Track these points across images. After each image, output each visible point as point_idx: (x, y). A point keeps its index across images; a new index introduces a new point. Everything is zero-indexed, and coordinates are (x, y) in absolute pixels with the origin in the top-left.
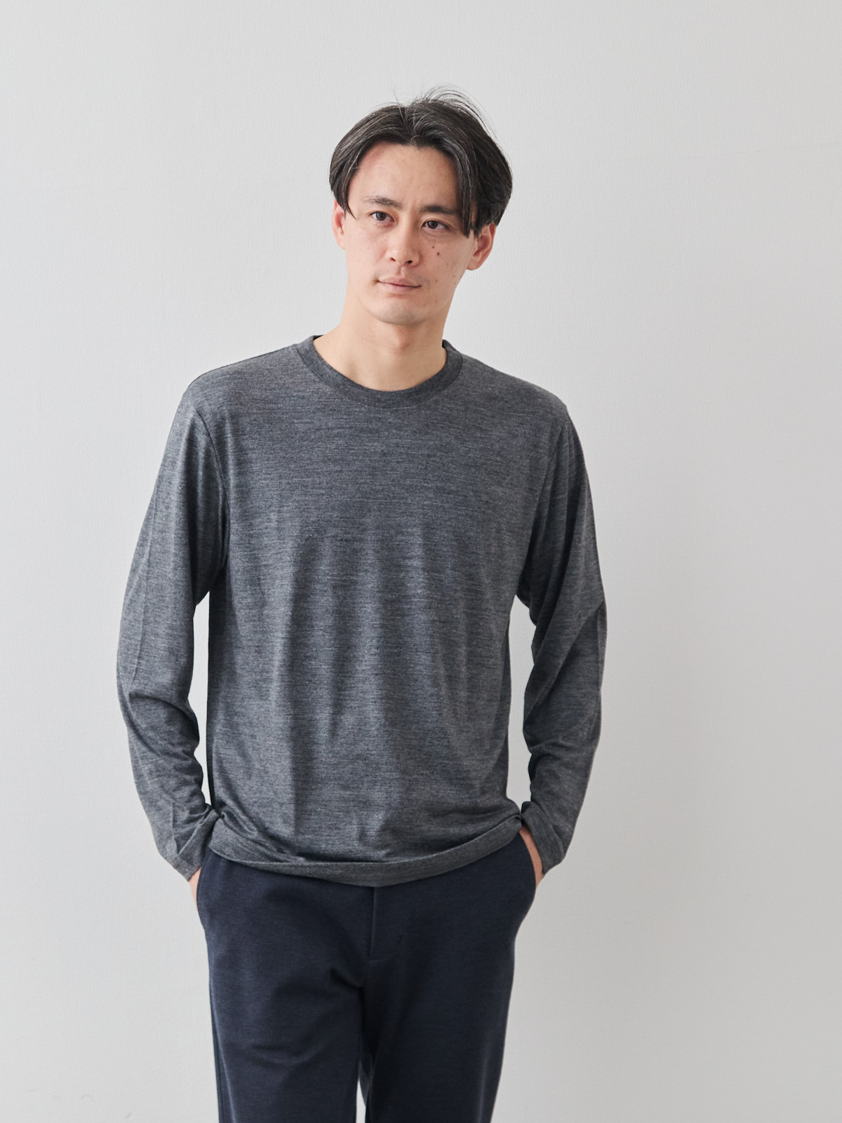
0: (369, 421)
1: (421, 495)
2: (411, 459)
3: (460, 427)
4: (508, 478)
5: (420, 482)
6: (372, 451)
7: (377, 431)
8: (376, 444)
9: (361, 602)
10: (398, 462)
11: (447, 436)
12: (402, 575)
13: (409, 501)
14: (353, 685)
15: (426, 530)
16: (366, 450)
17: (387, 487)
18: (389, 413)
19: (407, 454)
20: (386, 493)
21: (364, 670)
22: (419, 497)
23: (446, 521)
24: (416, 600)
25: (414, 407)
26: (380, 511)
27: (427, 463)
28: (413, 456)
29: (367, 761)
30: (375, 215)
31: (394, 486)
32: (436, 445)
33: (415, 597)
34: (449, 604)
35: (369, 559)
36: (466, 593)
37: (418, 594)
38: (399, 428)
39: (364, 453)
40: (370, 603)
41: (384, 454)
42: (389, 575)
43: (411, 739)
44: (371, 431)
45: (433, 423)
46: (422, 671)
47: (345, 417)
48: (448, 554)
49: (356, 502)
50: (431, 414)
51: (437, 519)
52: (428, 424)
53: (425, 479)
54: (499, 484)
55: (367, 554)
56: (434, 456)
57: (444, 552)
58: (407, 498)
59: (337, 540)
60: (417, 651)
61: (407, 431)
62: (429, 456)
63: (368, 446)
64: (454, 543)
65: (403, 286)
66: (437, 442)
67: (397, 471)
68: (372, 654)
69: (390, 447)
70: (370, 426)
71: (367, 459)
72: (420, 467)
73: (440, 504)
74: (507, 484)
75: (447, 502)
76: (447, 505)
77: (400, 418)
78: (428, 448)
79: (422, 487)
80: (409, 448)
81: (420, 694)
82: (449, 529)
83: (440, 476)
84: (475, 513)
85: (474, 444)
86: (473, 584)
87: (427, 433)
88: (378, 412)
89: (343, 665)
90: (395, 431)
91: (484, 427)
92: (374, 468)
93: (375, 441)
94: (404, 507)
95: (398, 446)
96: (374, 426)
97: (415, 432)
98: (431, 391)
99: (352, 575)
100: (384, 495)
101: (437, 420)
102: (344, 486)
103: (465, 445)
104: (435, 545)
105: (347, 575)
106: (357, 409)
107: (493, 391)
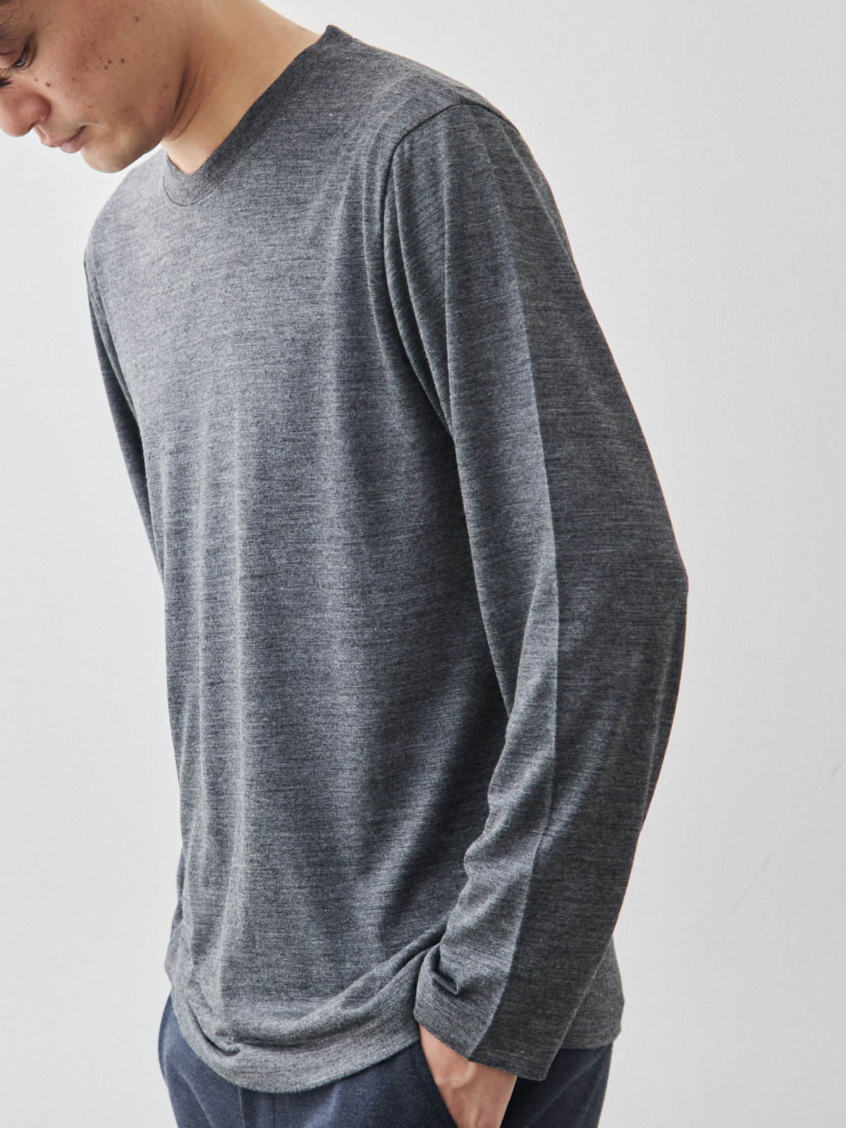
11: (250, 232)
25: (216, 192)
47: (168, 234)
52: (230, 217)
74: (323, 295)
84: (278, 366)
86: (302, 497)
87: (230, 234)
91: (301, 196)
96: (187, 240)
97: (218, 237)
103: (270, 242)
106: (174, 217)
107: (335, 118)
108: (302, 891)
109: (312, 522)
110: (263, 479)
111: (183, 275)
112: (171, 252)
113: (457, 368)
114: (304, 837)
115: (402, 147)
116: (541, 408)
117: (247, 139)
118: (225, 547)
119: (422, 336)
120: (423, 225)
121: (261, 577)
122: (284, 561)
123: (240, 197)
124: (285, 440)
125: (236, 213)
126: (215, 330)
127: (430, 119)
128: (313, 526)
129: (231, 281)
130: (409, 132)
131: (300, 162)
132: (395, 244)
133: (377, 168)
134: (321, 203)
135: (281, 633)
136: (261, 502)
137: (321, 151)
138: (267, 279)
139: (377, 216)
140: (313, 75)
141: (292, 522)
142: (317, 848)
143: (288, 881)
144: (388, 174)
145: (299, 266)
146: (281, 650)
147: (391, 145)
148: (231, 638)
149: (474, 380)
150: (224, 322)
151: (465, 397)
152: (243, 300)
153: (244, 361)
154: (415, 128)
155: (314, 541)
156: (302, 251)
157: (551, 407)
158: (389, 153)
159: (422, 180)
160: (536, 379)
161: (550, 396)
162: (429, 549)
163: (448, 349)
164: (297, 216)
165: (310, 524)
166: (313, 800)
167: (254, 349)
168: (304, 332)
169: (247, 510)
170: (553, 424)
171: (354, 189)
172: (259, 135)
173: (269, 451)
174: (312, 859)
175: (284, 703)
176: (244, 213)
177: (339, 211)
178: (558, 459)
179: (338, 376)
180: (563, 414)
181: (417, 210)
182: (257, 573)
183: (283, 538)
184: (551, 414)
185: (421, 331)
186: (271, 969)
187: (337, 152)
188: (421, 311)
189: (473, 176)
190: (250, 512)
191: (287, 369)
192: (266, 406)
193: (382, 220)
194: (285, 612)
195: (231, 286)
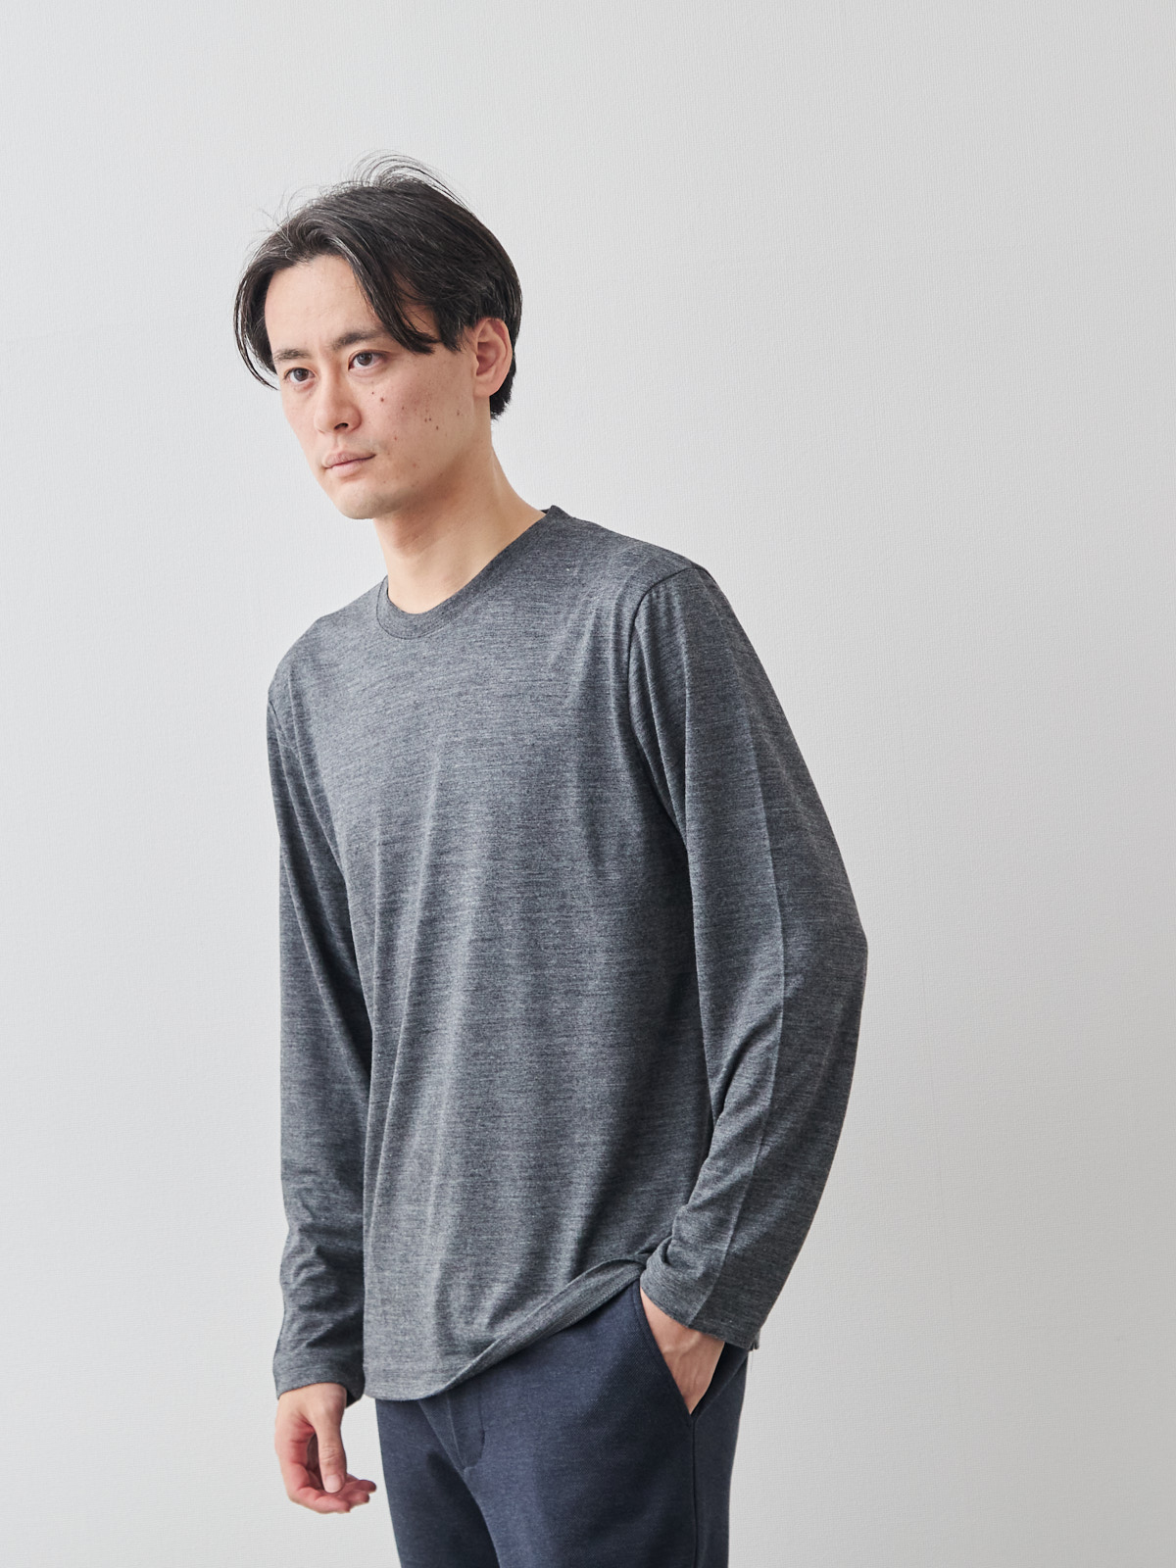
0: (405, 661)
3: (504, 639)
4: (567, 701)
7: (412, 674)
8: (409, 693)
11: (486, 658)
12: (440, 879)
16: (400, 706)
18: (423, 644)
23: (478, 788)
25: (448, 626)
27: (458, 706)
30: (292, 375)
34: (493, 912)
36: (522, 889)
38: (433, 662)
39: (399, 710)
44: (406, 677)
47: (385, 663)
52: (464, 647)
54: (553, 713)
56: (466, 694)
61: (440, 664)
62: (460, 694)
63: (402, 699)
64: (489, 818)
65: (347, 462)
68: (415, 1004)
70: (405, 669)
71: (401, 719)
73: (470, 764)
74: (566, 710)
75: (480, 759)
76: (478, 764)
77: (434, 648)
80: (439, 689)
82: (482, 798)
84: (517, 766)
85: (520, 662)
86: (530, 874)
87: (463, 660)
88: (414, 646)
91: (539, 631)
92: (408, 730)
93: (409, 689)
96: (411, 666)
97: (449, 663)
102: (380, 765)
103: (507, 666)
106: (395, 649)
107: (570, 572)
108: (516, 1200)
109: (537, 894)
110: (496, 860)
111: (404, 696)
112: (390, 677)
113: (693, 773)
114: (518, 1156)
115: (651, 595)
116: (768, 808)
117: (485, 585)
118: (443, 917)
119: (660, 745)
120: (665, 658)
121: (490, 940)
122: (510, 927)
123: (475, 630)
124: (519, 827)
125: (470, 644)
126: (442, 739)
127: (671, 576)
128: (540, 899)
129: (464, 698)
130: (656, 584)
131: (537, 604)
132: (641, 670)
133: (625, 610)
134: (564, 637)
135: (505, 987)
136: (493, 878)
137: (558, 596)
138: (504, 696)
139: (626, 647)
140: (547, 540)
141: (519, 895)
143: (505, 1192)
144: (636, 614)
145: (540, 686)
146: (505, 1001)
147: (640, 593)
148: (447, 993)
149: (705, 784)
150: (454, 732)
151: (697, 796)
152: (477, 713)
153: (479, 763)
154: (660, 582)
155: (539, 911)
156: (543, 674)
157: (775, 807)
158: (639, 598)
159: (663, 623)
160: (763, 785)
161: (774, 798)
162: (644, 920)
163: (686, 758)
164: (535, 646)
165: (536, 897)
166: (525, 1125)
167: (491, 753)
168: (544, 739)
169: (480, 885)
170: (777, 822)
171: (597, 627)
172: (496, 582)
173: (503, 836)
174: (523, 1174)
175: (506, 1045)
176: (480, 644)
177: (585, 642)
178: (780, 849)
179: (579, 776)
180: (786, 812)
181: (660, 645)
182: (487, 937)
183: (510, 908)
184: (775, 813)
185: (660, 741)
186: (479, 1268)
187: (575, 597)
188: (662, 725)
189: (707, 624)
190: (483, 886)
191: (526, 769)
192: (503, 799)
193: (629, 651)
194: (509, 969)
195: (464, 702)
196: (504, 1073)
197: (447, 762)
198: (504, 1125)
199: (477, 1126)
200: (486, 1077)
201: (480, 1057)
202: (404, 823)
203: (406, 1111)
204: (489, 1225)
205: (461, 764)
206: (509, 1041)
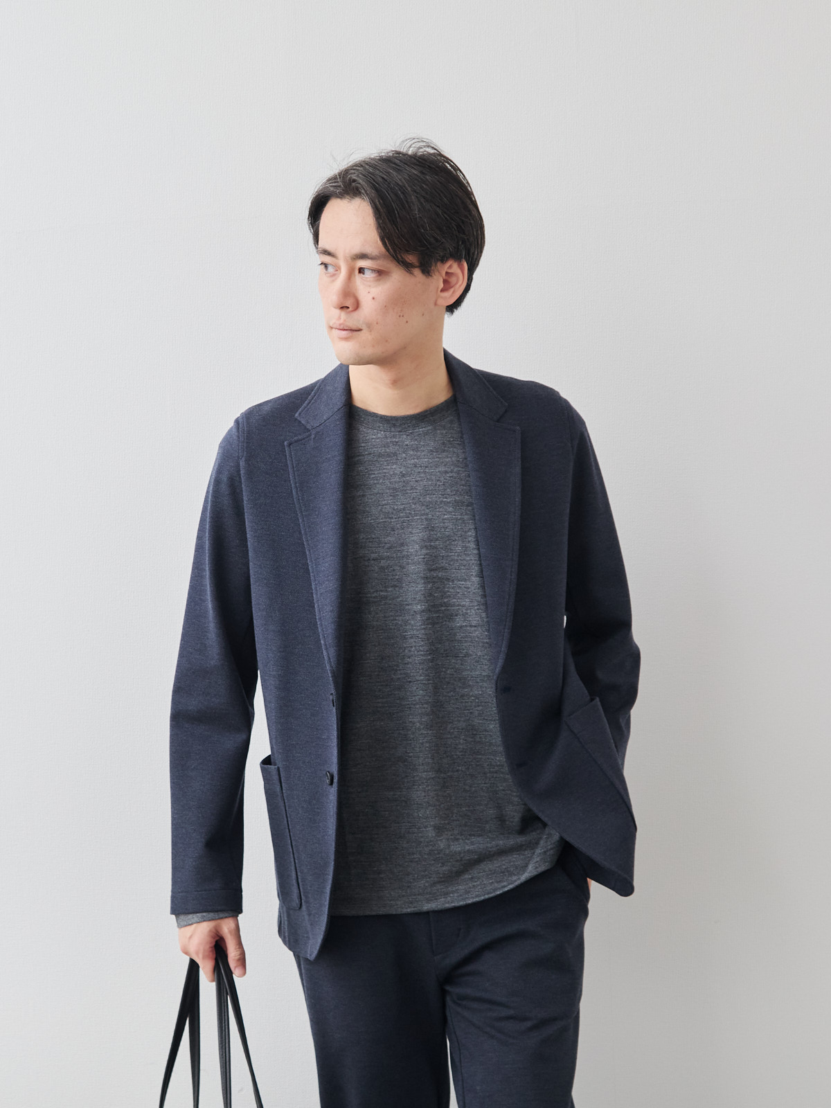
0: (386, 445)
1: (441, 510)
2: (428, 477)
5: (440, 498)
6: (392, 473)
7: (395, 454)
8: (395, 466)
9: (391, 616)
10: (416, 481)
13: (430, 516)
14: (390, 693)
15: (448, 542)
16: (385, 473)
17: (409, 505)
18: (405, 436)
19: (425, 472)
20: (408, 512)
21: (399, 679)
22: (439, 512)
23: (466, 532)
24: (443, 608)
25: (430, 428)
26: (403, 529)
28: (431, 474)
29: (406, 763)
31: (415, 504)
32: (452, 461)
33: (442, 606)
35: (396, 575)
37: (444, 603)
38: (416, 449)
39: (384, 476)
40: (401, 616)
41: (403, 476)
42: (417, 587)
43: (447, 738)
44: (389, 455)
45: (449, 441)
46: (453, 674)
48: (471, 562)
49: (380, 523)
50: (446, 433)
51: (457, 531)
52: (444, 443)
53: (443, 495)
55: (394, 570)
57: (467, 561)
58: (427, 514)
59: (364, 560)
60: (447, 656)
61: (423, 451)
63: (386, 469)
65: (344, 330)
66: (453, 459)
67: (417, 489)
69: (408, 467)
70: (388, 450)
71: (387, 482)
72: (438, 483)
77: (416, 440)
78: (445, 465)
79: (441, 502)
80: (426, 467)
81: (452, 696)
83: (457, 491)
87: (444, 451)
88: (394, 436)
89: (378, 675)
90: (412, 453)
92: (394, 489)
93: (393, 464)
94: (425, 523)
95: (415, 466)
96: (391, 449)
97: (431, 451)
98: (447, 412)
99: (382, 591)
100: (406, 513)
101: (453, 438)
104: (458, 556)
105: (377, 591)
106: (374, 437)
121: (475, 626)
142: (495, 764)
195: (450, 477)
196: (481, 708)
197: (437, 513)
198: (478, 739)
199: (461, 741)
200: (469, 710)
201: (465, 698)
202: (390, 548)
203: (390, 732)
204: (467, 801)
205: (450, 516)
206: (484, 689)
